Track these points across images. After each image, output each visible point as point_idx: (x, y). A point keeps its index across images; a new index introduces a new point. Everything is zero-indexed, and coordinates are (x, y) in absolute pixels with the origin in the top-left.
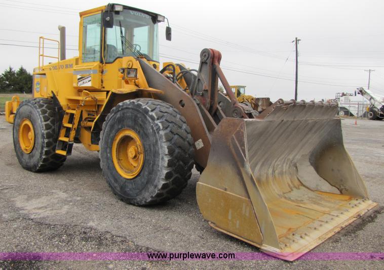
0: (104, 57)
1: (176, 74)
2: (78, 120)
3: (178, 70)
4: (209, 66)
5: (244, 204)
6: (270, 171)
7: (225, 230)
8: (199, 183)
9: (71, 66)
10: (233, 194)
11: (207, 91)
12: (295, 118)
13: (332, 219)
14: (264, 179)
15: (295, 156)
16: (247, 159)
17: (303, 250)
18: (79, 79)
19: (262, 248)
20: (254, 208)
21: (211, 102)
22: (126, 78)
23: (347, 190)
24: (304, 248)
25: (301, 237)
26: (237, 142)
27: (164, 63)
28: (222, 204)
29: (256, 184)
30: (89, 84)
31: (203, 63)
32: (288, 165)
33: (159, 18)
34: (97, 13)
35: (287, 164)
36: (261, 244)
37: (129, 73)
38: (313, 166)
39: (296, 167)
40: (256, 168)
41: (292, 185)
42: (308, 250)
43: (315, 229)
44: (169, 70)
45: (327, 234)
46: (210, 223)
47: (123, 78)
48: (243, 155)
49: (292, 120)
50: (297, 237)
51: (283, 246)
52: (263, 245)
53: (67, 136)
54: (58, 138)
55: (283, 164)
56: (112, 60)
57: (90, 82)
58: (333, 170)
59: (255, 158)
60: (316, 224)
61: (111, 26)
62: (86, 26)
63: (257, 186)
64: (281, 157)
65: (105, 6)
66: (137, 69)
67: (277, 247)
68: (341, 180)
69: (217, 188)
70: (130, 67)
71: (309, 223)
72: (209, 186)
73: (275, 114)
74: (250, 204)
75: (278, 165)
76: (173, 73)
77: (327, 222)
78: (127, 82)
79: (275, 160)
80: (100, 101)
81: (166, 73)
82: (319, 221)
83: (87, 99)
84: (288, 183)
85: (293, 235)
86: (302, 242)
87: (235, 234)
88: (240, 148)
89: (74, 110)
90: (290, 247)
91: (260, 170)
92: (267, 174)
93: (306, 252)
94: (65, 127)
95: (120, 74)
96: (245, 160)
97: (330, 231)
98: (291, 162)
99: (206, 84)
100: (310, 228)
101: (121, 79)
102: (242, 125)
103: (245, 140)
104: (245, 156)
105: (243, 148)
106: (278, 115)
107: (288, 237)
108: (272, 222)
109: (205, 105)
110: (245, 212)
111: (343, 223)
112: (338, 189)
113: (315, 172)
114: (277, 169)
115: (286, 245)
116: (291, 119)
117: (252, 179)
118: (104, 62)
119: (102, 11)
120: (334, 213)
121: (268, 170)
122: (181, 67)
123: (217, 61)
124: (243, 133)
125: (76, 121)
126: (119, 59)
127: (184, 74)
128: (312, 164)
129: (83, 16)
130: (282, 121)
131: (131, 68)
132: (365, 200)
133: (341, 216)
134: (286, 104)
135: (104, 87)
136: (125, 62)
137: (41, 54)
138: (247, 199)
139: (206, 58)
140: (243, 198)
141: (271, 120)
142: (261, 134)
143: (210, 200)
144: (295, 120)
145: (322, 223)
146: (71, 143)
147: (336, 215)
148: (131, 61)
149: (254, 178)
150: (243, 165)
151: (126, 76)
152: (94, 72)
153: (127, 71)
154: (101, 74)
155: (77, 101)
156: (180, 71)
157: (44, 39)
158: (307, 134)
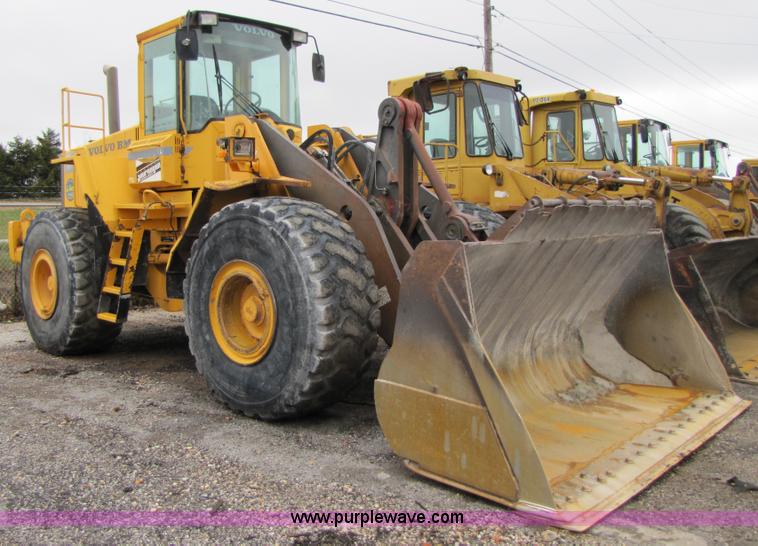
0: (184, 120)
1: (335, 147)
2: (138, 251)
3: (339, 141)
4: (398, 133)
5: (474, 418)
6: (527, 349)
7: (439, 475)
8: (378, 380)
9: (128, 142)
10: (452, 399)
11: (396, 184)
12: (568, 235)
13: (660, 439)
14: (514, 366)
15: (576, 314)
16: (473, 325)
17: (605, 507)
18: (138, 168)
19: (519, 507)
20: (496, 425)
21: (405, 208)
22: (233, 158)
23: (686, 378)
24: (606, 502)
25: (599, 480)
26: (450, 290)
27: (309, 128)
28: (429, 421)
29: (498, 377)
30: (157, 178)
31: (385, 129)
32: (562, 336)
33: (297, 37)
34: (169, 32)
35: (559, 332)
36: (515, 501)
37: (237, 148)
38: (612, 333)
39: (580, 339)
40: (497, 344)
41: (572, 376)
42: (614, 506)
43: (627, 461)
44: (321, 140)
45: (650, 470)
46: (406, 462)
47: (227, 159)
48: (465, 317)
49: (563, 239)
50: (589, 481)
51: (560, 501)
52: (520, 501)
53: (118, 283)
54: (100, 288)
55: (552, 331)
56: (200, 125)
57: (160, 172)
58: (654, 339)
59: (493, 323)
60: (628, 451)
61: (194, 57)
62: (151, 61)
63: (500, 380)
64: (547, 319)
65: (183, 18)
66: (253, 139)
67: (550, 503)
68: (674, 359)
69: (415, 389)
70: (241, 136)
71: (613, 451)
72: (402, 385)
73: (527, 229)
74: (486, 417)
75: (543, 335)
76: (329, 147)
77: (650, 446)
78: (235, 167)
79: (535, 325)
80: (180, 210)
81: (315, 147)
82: (635, 444)
83: (153, 207)
84: (564, 371)
85: (582, 476)
86: (602, 490)
87: (460, 483)
88: (457, 303)
89: (130, 230)
90: (576, 502)
91: (504, 348)
92: (521, 356)
93: (610, 510)
94: (113, 266)
95: (220, 151)
96: (470, 326)
97: (658, 464)
98: (568, 327)
99: (393, 172)
100: (616, 460)
101: (222, 160)
102: (459, 253)
103: (468, 284)
104: (470, 320)
105: (464, 301)
106: (532, 229)
107: (573, 481)
108: (534, 452)
109: (392, 215)
110: (478, 435)
111: (684, 445)
112: (668, 377)
113: (617, 345)
114: (539, 344)
115: (568, 499)
116: (559, 238)
117: (486, 364)
118: (185, 131)
119: (177, 26)
120: (664, 426)
121: (522, 347)
122: (345, 135)
123: (412, 124)
124: (461, 270)
125: (135, 253)
126: (213, 122)
127: (352, 148)
128: (610, 330)
129: (143, 42)
130: (543, 242)
131: (243, 138)
132: (725, 395)
133: (679, 431)
134: (546, 207)
135: (186, 182)
136: (228, 127)
137: (66, 122)
138: (480, 407)
139: (390, 118)
140: (472, 405)
141: (519, 240)
142: (499, 273)
143: (404, 415)
144: (570, 239)
145: (640, 449)
146: (125, 297)
147: (668, 429)
148: (241, 124)
149: (492, 364)
150: (467, 337)
151: (231, 152)
152: (167, 152)
153: (234, 145)
154: (179, 155)
155: (135, 212)
156: (343, 143)
157: (68, 91)
158: (595, 268)
